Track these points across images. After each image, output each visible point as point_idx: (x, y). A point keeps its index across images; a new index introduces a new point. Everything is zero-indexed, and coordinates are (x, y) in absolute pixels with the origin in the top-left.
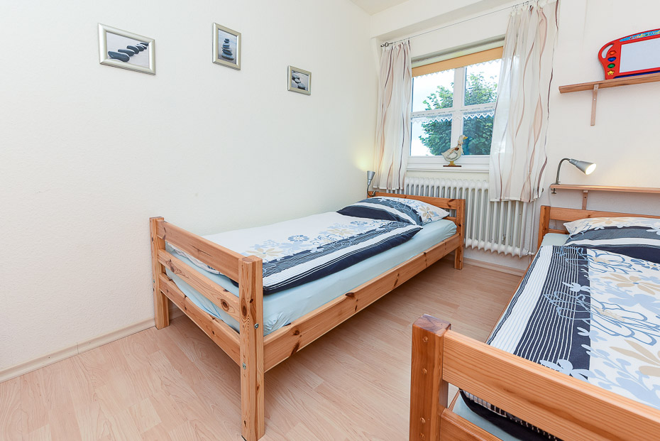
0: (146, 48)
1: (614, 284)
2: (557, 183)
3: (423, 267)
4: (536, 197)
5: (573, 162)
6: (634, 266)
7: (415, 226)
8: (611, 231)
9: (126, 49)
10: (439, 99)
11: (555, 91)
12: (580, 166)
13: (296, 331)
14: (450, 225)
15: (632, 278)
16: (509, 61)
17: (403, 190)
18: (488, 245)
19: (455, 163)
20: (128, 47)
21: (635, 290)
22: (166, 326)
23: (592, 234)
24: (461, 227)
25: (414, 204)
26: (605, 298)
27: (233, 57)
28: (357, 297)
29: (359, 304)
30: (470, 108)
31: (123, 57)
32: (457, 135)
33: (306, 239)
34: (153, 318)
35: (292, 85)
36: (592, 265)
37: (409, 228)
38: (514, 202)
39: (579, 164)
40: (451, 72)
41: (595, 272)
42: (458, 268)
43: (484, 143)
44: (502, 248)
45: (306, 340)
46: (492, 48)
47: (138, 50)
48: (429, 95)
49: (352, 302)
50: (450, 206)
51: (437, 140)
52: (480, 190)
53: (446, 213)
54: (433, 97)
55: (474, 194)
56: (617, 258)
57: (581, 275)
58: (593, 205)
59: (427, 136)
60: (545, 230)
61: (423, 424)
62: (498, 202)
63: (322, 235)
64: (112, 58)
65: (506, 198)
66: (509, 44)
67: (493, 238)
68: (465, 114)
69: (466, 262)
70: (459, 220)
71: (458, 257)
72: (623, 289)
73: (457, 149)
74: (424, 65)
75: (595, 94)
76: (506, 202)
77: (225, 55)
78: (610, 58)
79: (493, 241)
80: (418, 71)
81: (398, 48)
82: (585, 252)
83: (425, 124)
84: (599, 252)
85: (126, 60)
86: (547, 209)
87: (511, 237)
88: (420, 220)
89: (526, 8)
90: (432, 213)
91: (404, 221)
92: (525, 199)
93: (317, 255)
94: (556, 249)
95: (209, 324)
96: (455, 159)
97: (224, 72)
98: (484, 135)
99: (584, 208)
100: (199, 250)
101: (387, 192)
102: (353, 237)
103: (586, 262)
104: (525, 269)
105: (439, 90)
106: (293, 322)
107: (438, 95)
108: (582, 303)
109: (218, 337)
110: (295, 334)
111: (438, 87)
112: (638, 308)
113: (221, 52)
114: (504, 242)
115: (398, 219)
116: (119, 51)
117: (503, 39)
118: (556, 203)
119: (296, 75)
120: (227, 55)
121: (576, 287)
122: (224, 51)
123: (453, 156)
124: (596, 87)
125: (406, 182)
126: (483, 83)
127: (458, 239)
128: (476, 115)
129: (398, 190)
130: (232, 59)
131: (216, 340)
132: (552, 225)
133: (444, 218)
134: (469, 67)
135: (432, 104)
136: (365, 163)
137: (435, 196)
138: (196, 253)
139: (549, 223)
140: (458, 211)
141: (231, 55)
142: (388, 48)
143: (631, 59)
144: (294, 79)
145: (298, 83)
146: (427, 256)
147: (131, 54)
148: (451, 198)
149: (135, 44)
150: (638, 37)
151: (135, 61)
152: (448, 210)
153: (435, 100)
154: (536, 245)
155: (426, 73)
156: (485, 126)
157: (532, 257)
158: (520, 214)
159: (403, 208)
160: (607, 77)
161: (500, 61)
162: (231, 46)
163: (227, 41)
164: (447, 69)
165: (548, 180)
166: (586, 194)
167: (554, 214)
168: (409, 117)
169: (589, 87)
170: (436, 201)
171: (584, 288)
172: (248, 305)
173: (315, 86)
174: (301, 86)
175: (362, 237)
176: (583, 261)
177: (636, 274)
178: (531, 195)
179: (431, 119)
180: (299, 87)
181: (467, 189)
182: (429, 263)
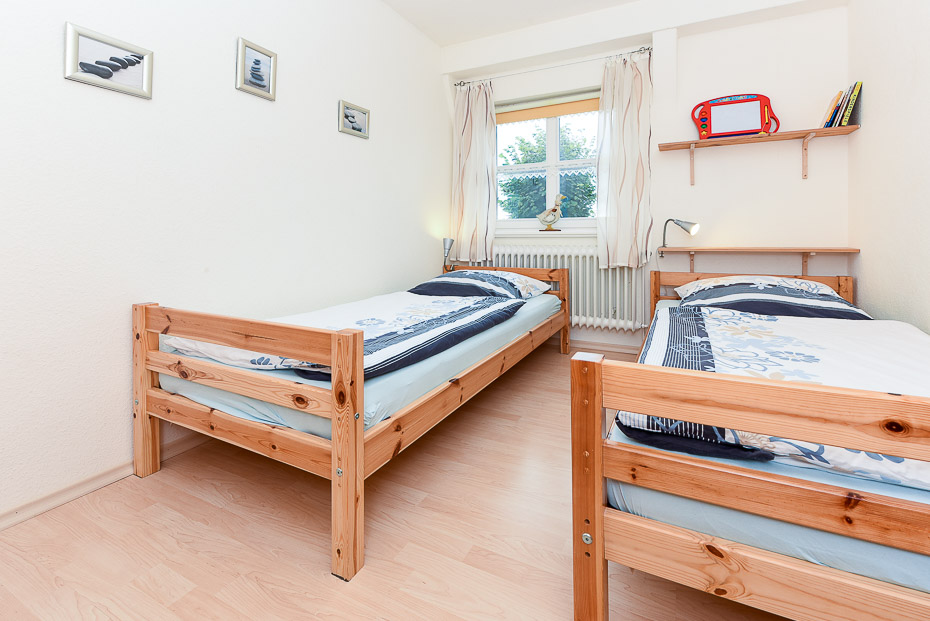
0: (139, 62)
1: (728, 334)
2: (664, 246)
3: (529, 350)
4: (644, 261)
5: (677, 223)
6: (743, 318)
7: (514, 301)
8: (719, 290)
9: (108, 61)
10: (519, 152)
11: (655, 148)
12: (685, 227)
13: (398, 427)
14: (553, 300)
15: (742, 328)
16: (608, 115)
17: (491, 261)
18: (597, 321)
19: (553, 227)
20: (111, 59)
21: (747, 336)
22: (154, 471)
23: (703, 294)
24: (565, 301)
25: (510, 277)
26: (723, 345)
27: (265, 83)
28: (462, 384)
29: (464, 393)
30: (566, 163)
31: (101, 71)
32: (553, 195)
33: (382, 322)
34: (130, 461)
35: (345, 125)
36: (706, 321)
37: (509, 303)
38: (622, 268)
39: (683, 225)
40: (542, 123)
41: (710, 325)
42: (565, 353)
43: (576, 208)
44: (613, 323)
45: (409, 437)
46: (587, 99)
47: (125, 64)
48: (507, 148)
49: (456, 391)
50: (551, 278)
51: (519, 203)
52: (584, 257)
53: (547, 287)
54: (511, 150)
55: (577, 262)
56: (729, 312)
57: (699, 329)
58: (701, 266)
59: (506, 198)
60: (657, 298)
61: (587, 458)
62: (605, 270)
63: (401, 317)
64: (86, 72)
65: (615, 265)
66: (606, 97)
67: (603, 312)
68: (562, 170)
69: (573, 345)
70: (564, 294)
71: (565, 339)
72: (736, 337)
73: (555, 210)
74: (509, 111)
75: (692, 153)
76: (614, 269)
77: (254, 80)
78: (702, 117)
79: (603, 316)
80: (503, 118)
81: (478, 89)
82: (699, 310)
83: (504, 183)
84: (712, 309)
85: (107, 76)
86: (657, 274)
87: (622, 309)
88: (519, 295)
89: (620, 61)
90: (532, 286)
91: (500, 295)
92: (633, 265)
93: (405, 337)
94: (672, 310)
95: (266, 437)
96: (554, 222)
97: (252, 103)
98: (576, 198)
99: (692, 271)
100: (247, 336)
101: (470, 264)
102: (444, 316)
103: (702, 319)
104: (640, 345)
105: (518, 142)
106: (393, 416)
107: (517, 147)
108: (704, 350)
109: (283, 450)
110: (397, 430)
111: (517, 138)
112: (751, 348)
113: (249, 77)
114: (614, 316)
115: (493, 294)
116: (97, 62)
117: (599, 90)
118: (666, 267)
119: (350, 112)
120: (256, 80)
121: (697, 339)
122: (252, 74)
123: (551, 218)
124: (693, 146)
125: (496, 251)
126: (570, 136)
127: (562, 318)
128: (573, 171)
129: (485, 262)
130: (264, 86)
131: (278, 456)
132: (662, 292)
133: (545, 293)
134: (562, 118)
135: (510, 159)
136: (439, 228)
137: (532, 266)
138: (243, 341)
139: (660, 288)
140: (561, 283)
141: (262, 80)
142: (464, 88)
143: (721, 121)
144: (347, 117)
145: (352, 122)
146: (534, 335)
147: (115, 69)
148: (552, 268)
149: (122, 55)
150: (724, 100)
151: (120, 78)
152: (549, 283)
153: (513, 154)
154: (648, 316)
155: (513, 121)
156: (576, 187)
157: (645, 329)
158: (630, 282)
159: (496, 281)
160: (701, 137)
161: (597, 112)
162: (263, 70)
163: (257, 62)
164: (538, 117)
165: (655, 244)
166: (692, 255)
167: (664, 280)
168: (496, 171)
169: (686, 146)
170: (533, 272)
171: (704, 339)
172: (348, 389)
173: (374, 128)
174: (357, 127)
175: (454, 316)
176: (699, 318)
177: (745, 325)
178: (638, 260)
179: (509, 176)
180: (354, 128)
181: (570, 257)
182: (536, 344)
